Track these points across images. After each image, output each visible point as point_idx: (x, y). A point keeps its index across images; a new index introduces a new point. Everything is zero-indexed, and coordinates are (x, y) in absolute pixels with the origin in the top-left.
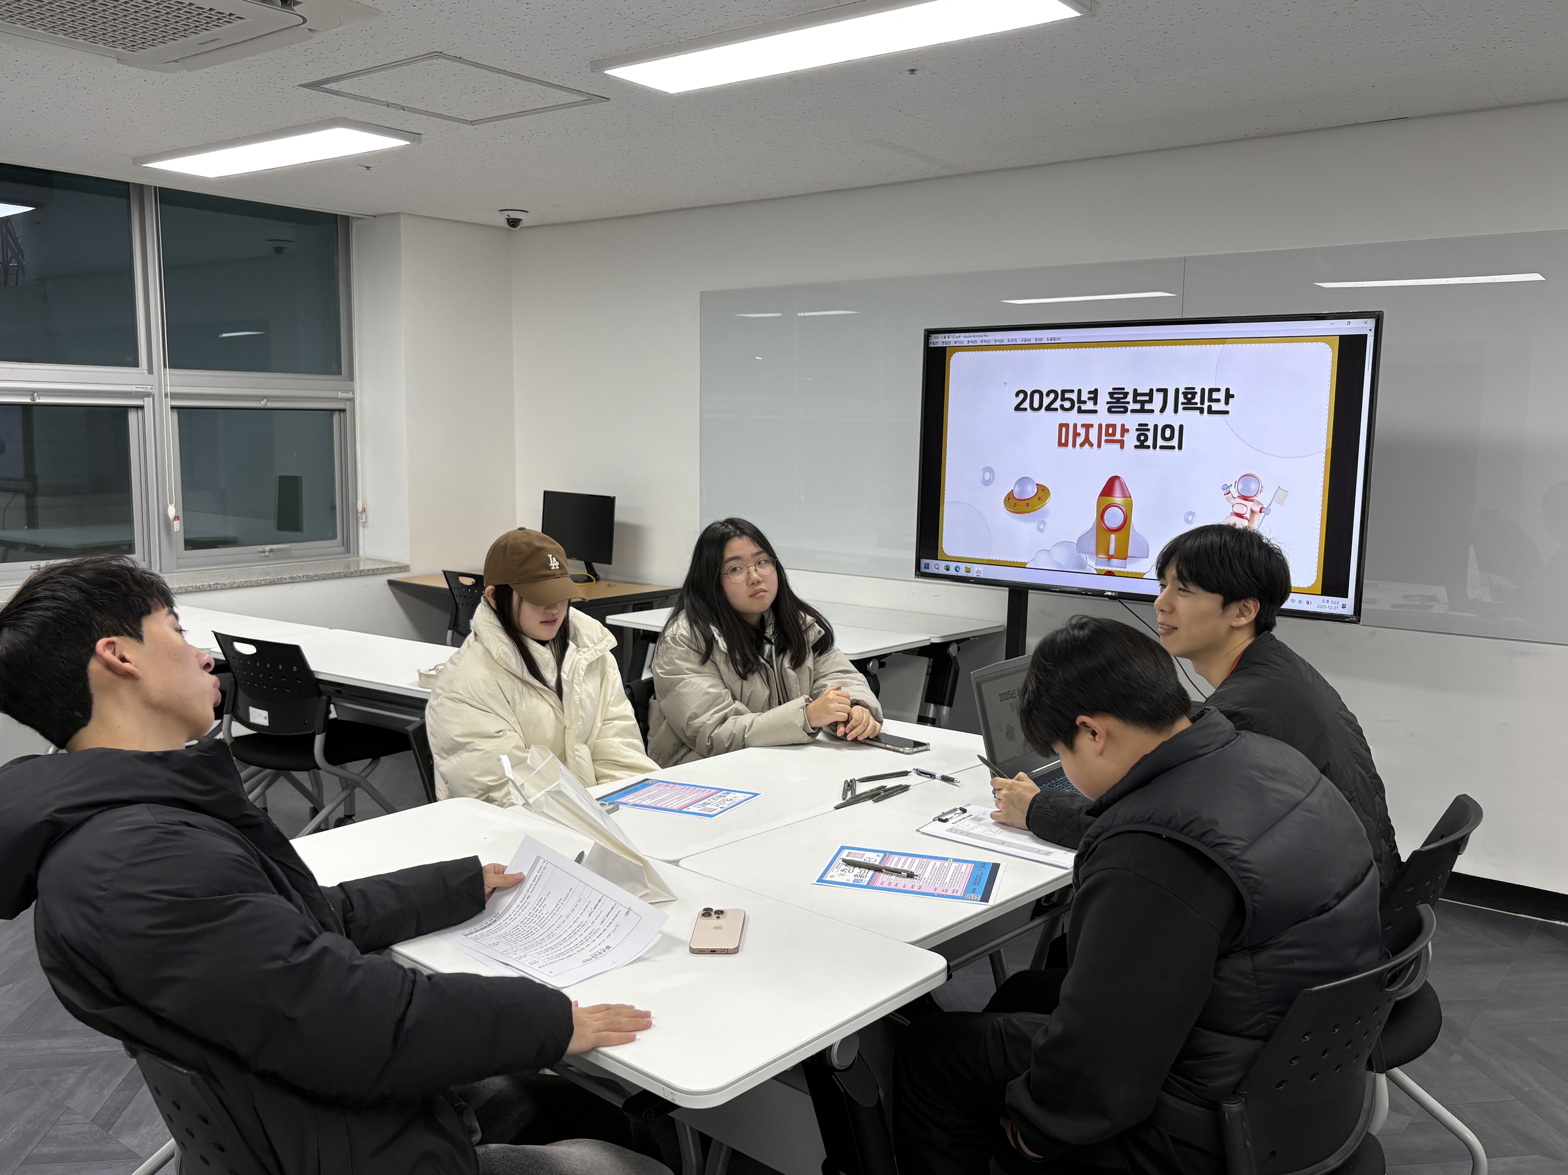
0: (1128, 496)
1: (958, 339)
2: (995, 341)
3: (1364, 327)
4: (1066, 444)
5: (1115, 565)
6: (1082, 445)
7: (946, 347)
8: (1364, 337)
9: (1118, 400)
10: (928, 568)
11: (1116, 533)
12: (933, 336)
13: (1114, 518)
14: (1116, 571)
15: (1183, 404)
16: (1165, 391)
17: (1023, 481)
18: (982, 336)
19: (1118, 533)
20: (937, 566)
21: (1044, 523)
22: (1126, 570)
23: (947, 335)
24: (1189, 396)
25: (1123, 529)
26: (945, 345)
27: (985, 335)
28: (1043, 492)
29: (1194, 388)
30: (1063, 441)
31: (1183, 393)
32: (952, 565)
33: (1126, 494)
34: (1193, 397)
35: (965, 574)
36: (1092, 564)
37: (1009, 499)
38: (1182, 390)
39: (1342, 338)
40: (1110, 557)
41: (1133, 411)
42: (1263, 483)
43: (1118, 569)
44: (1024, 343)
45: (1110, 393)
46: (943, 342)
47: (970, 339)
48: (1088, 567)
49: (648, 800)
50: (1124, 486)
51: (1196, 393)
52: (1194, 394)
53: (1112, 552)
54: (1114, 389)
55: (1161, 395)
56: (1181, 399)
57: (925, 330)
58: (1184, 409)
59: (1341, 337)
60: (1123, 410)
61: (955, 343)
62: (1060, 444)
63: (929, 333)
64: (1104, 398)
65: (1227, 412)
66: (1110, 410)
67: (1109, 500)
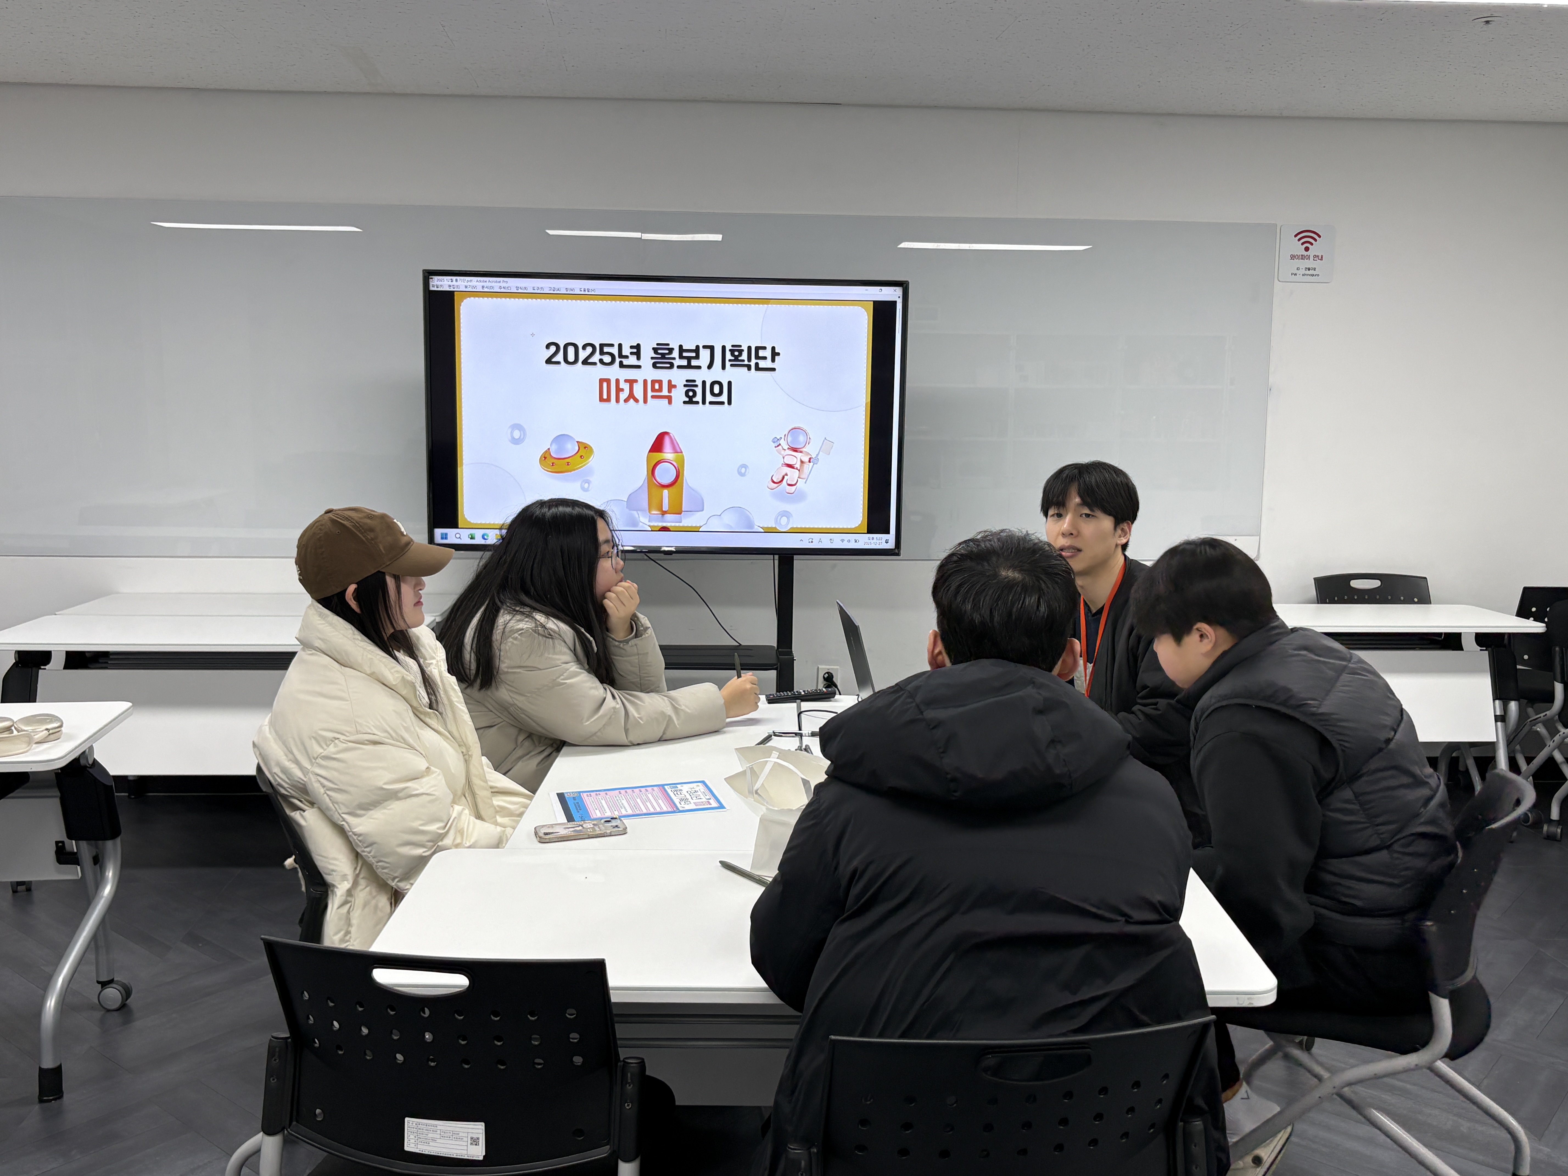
0: (679, 451)
1: (469, 283)
2: (517, 288)
3: (892, 294)
4: (608, 400)
5: (670, 521)
6: (626, 401)
7: (454, 291)
8: (894, 303)
9: (663, 355)
10: (446, 538)
11: (668, 489)
12: (436, 278)
13: (665, 474)
14: (671, 526)
15: (730, 360)
16: (712, 348)
17: (561, 439)
18: (499, 282)
19: (671, 489)
20: (458, 536)
21: (588, 482)
22: (681, 525)
23: (454, 278)
24: (736, 353)
25: (677, 484)
26: (452, 289)
27: (503, 281)
28: (584, 449)
29: (740, 346)
30: (605, 397)
31: (730, 350)
32: (478, 534)
33: (676, 450)
34: (740, 355)
36: (645, 521)
37: (545, 458)
38: (728, 348)
39: (876, 303)
40: (664, 513)
41: (679, 367)
43: (673, 524)
44: (552, 292)
45: (653, 349)
46: (450, 286)
47: (485, 284)
48: (641, 524)
50: (675, 442)
51: (743, 350)
52: (741, 352)
53: (665, 508)
54: (658, 344)
55: (708, 351)
56: (728, 356)
57: (423, 270)
58: (731, 365)
59: (874, 302)
60: (669, 365)
61: (466, 287)
62: (601, 399)
63: (428, 274)
64: (647, 353)
65: (773, 369)
66: (654, 366)
67: (658, 456)
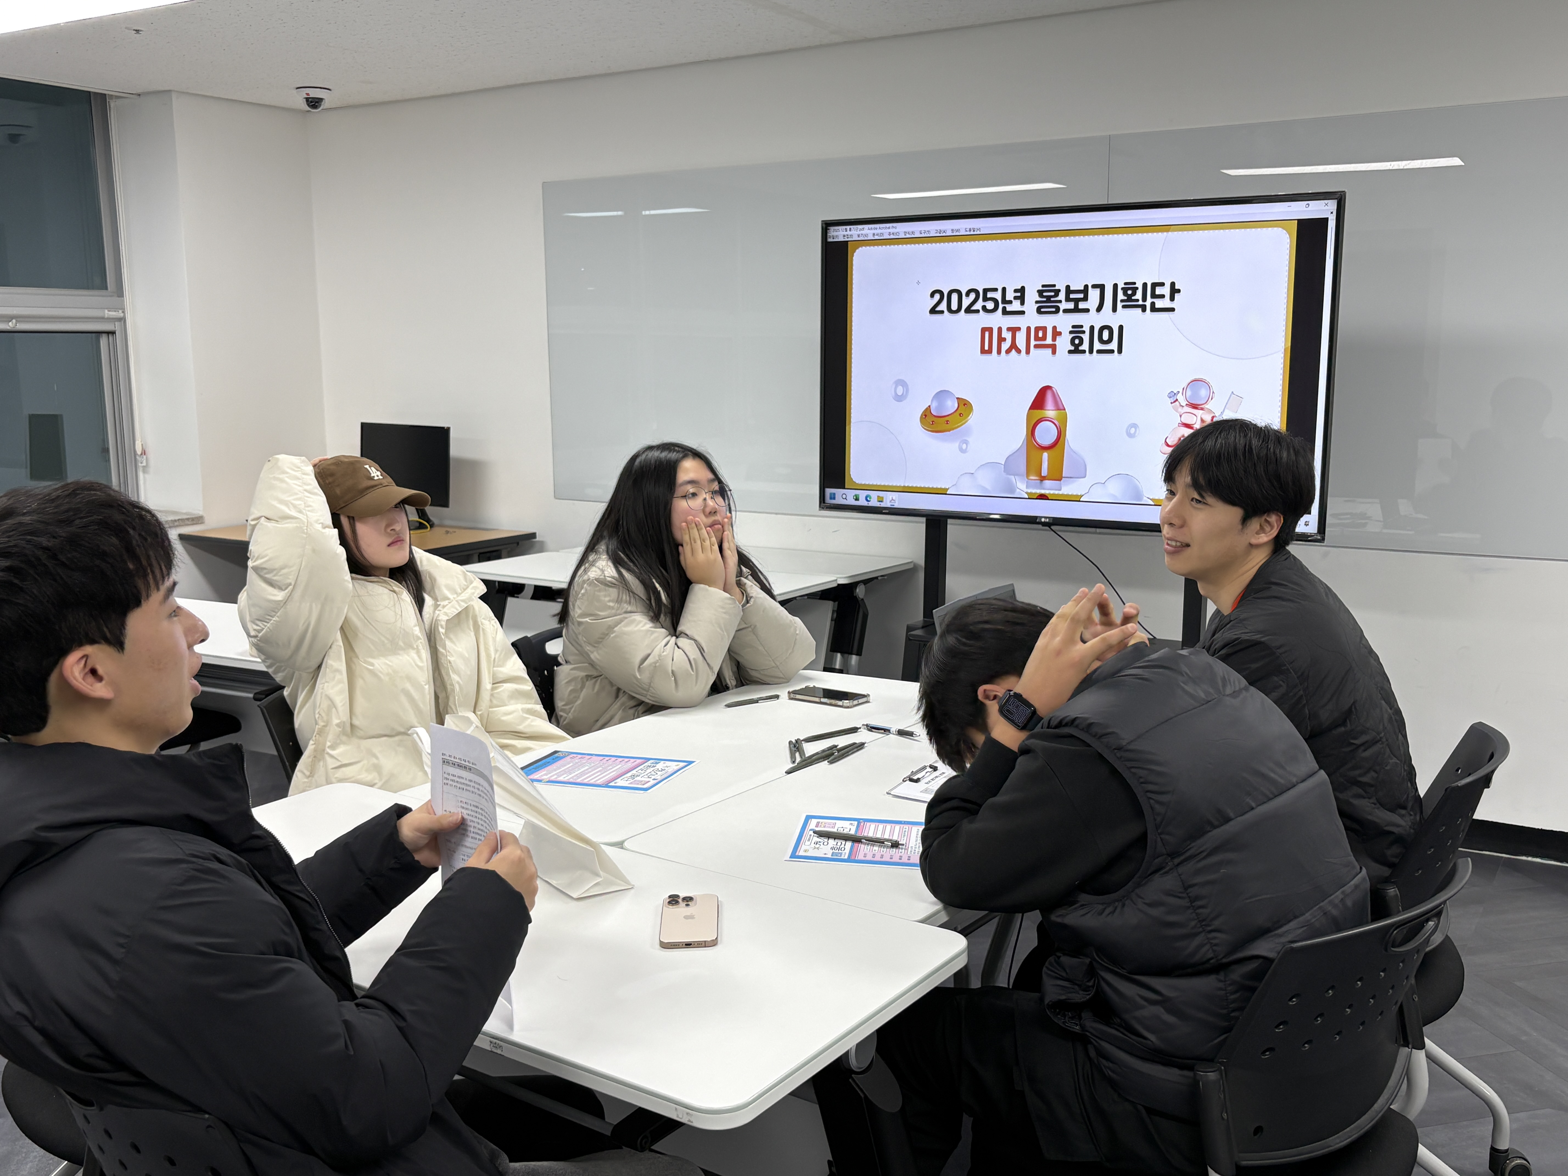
0: (1062, 408)
1: (862, 232)
2: (905, 233)
3: (1324, 209)
4: (990, 351)
5: (1048, 487)
6: (1008, 351)
7: (848, 241)
8: (1326, 220)
9: (1049, 297)
10: (834, 498)
11: (1049, 451)
12: (832, 228)
13: (1046, 434)
14: (1050, 494)
15: (1122, 301)
16: (1102, 287)
17: (942, 395)
18: (889, 228)
19: (1051, 451)
20: (844, 496)
21: (966, 442)
22: (1060, 492)
23: (848, 227)
24: (1130, 292)
25: (1057, 446)
26: (847, 240)
27: (893, 227)
28: (964, 406)
29: (1135, 283)
30: (986, 348)
31: (1122, 289)
32: (862, 494)
33: (1059, 407)
34: (1134, 294)
35: (878, 504)
36: (1022, 487)
37: (926, 416)
38: (1121, 286)
39: (1301, 222)
40: (1042, 479)
41: (1066, 311)
42: (1215, 388)
43: (1052, 492)
44: (938, 235)
45: (1039, 291)
46: (844, 236)
47: (876, 232)
48: (1018, 490)
49: (565, 775)
50: (1057, 396)
51: (1137, 288)
52: (1135, 290)
53: (1044, 472)
54: (1043, 286)
55: (1098, 291)
56: (1121, 296)
57: (822, 221)
58: (1124, 307)
59: (1299, 220)
60: (1054, 310)
61: (859, 236)
62: (983, 351)
63: (827, 226)
64: (1032, 297)
65: (1173, 310)
66: (1039, 311)
67: (1038, 414)
